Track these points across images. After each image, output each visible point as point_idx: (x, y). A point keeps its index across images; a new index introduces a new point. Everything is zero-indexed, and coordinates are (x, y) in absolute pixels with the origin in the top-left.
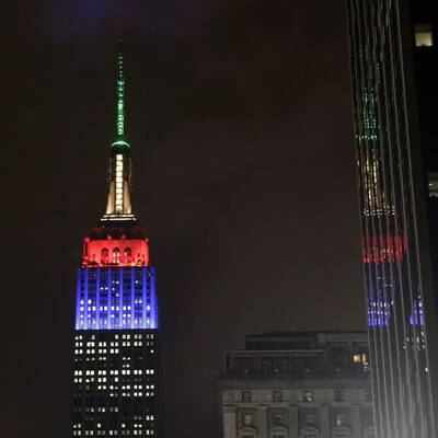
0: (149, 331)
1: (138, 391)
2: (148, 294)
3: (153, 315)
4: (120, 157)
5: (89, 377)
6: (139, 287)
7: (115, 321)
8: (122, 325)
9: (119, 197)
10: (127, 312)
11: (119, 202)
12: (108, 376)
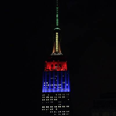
0: (67, 93)
1: (64, 113)
2: (67, 80)
3: (69, 87)
4: (57, 33)
5: (47, 108)
6: (64, 78)
7: (56, 89)
8: (58, 90)
9: (57, 47)
10: (60, 86)
11: (57, 49)
12: (53, 108)
